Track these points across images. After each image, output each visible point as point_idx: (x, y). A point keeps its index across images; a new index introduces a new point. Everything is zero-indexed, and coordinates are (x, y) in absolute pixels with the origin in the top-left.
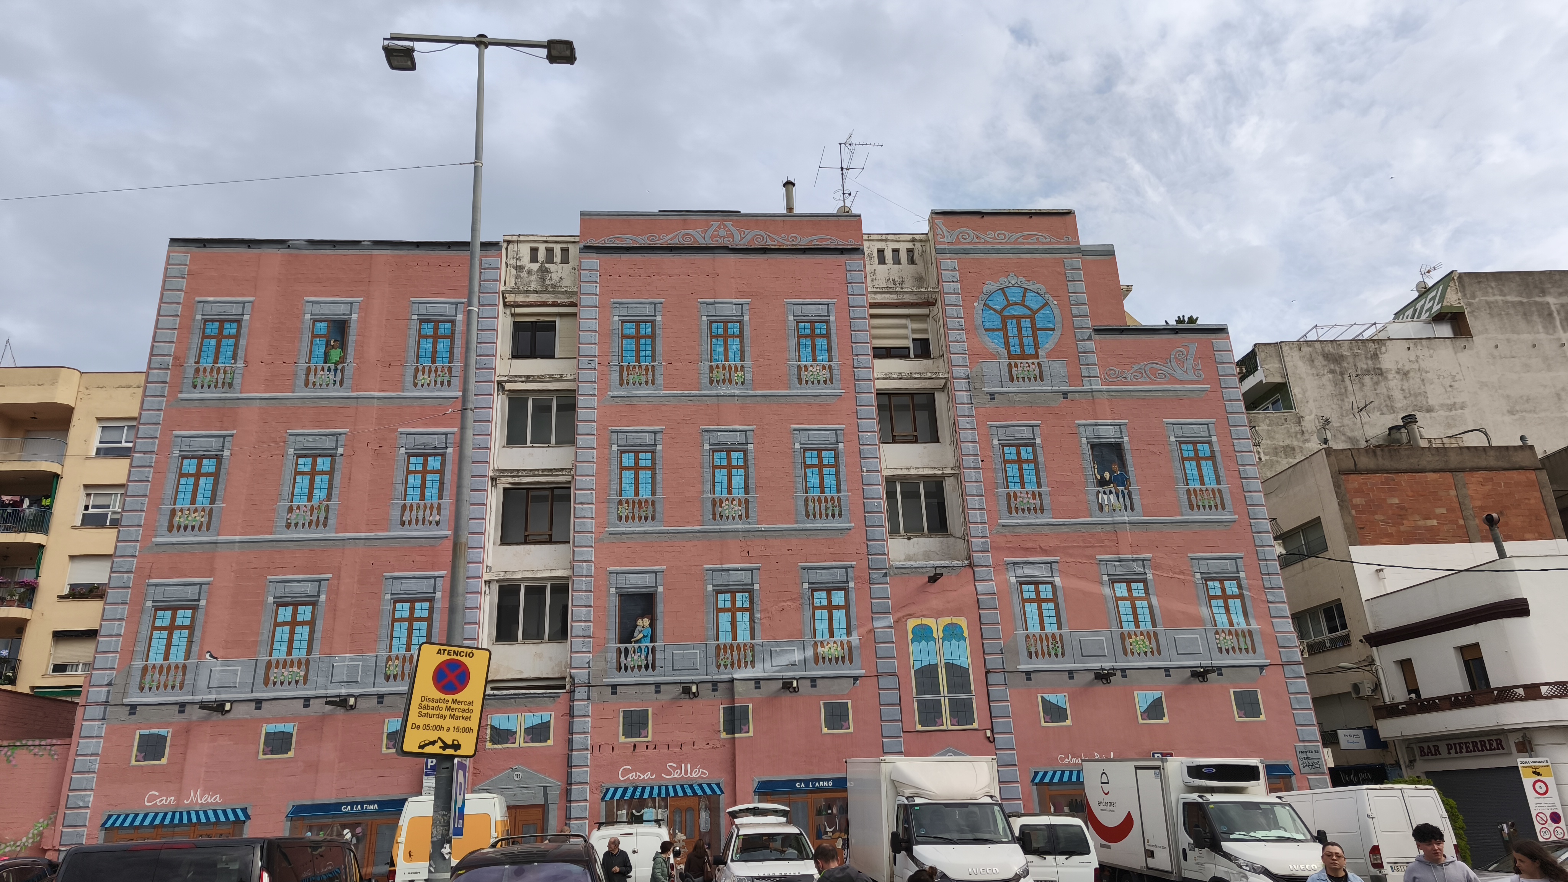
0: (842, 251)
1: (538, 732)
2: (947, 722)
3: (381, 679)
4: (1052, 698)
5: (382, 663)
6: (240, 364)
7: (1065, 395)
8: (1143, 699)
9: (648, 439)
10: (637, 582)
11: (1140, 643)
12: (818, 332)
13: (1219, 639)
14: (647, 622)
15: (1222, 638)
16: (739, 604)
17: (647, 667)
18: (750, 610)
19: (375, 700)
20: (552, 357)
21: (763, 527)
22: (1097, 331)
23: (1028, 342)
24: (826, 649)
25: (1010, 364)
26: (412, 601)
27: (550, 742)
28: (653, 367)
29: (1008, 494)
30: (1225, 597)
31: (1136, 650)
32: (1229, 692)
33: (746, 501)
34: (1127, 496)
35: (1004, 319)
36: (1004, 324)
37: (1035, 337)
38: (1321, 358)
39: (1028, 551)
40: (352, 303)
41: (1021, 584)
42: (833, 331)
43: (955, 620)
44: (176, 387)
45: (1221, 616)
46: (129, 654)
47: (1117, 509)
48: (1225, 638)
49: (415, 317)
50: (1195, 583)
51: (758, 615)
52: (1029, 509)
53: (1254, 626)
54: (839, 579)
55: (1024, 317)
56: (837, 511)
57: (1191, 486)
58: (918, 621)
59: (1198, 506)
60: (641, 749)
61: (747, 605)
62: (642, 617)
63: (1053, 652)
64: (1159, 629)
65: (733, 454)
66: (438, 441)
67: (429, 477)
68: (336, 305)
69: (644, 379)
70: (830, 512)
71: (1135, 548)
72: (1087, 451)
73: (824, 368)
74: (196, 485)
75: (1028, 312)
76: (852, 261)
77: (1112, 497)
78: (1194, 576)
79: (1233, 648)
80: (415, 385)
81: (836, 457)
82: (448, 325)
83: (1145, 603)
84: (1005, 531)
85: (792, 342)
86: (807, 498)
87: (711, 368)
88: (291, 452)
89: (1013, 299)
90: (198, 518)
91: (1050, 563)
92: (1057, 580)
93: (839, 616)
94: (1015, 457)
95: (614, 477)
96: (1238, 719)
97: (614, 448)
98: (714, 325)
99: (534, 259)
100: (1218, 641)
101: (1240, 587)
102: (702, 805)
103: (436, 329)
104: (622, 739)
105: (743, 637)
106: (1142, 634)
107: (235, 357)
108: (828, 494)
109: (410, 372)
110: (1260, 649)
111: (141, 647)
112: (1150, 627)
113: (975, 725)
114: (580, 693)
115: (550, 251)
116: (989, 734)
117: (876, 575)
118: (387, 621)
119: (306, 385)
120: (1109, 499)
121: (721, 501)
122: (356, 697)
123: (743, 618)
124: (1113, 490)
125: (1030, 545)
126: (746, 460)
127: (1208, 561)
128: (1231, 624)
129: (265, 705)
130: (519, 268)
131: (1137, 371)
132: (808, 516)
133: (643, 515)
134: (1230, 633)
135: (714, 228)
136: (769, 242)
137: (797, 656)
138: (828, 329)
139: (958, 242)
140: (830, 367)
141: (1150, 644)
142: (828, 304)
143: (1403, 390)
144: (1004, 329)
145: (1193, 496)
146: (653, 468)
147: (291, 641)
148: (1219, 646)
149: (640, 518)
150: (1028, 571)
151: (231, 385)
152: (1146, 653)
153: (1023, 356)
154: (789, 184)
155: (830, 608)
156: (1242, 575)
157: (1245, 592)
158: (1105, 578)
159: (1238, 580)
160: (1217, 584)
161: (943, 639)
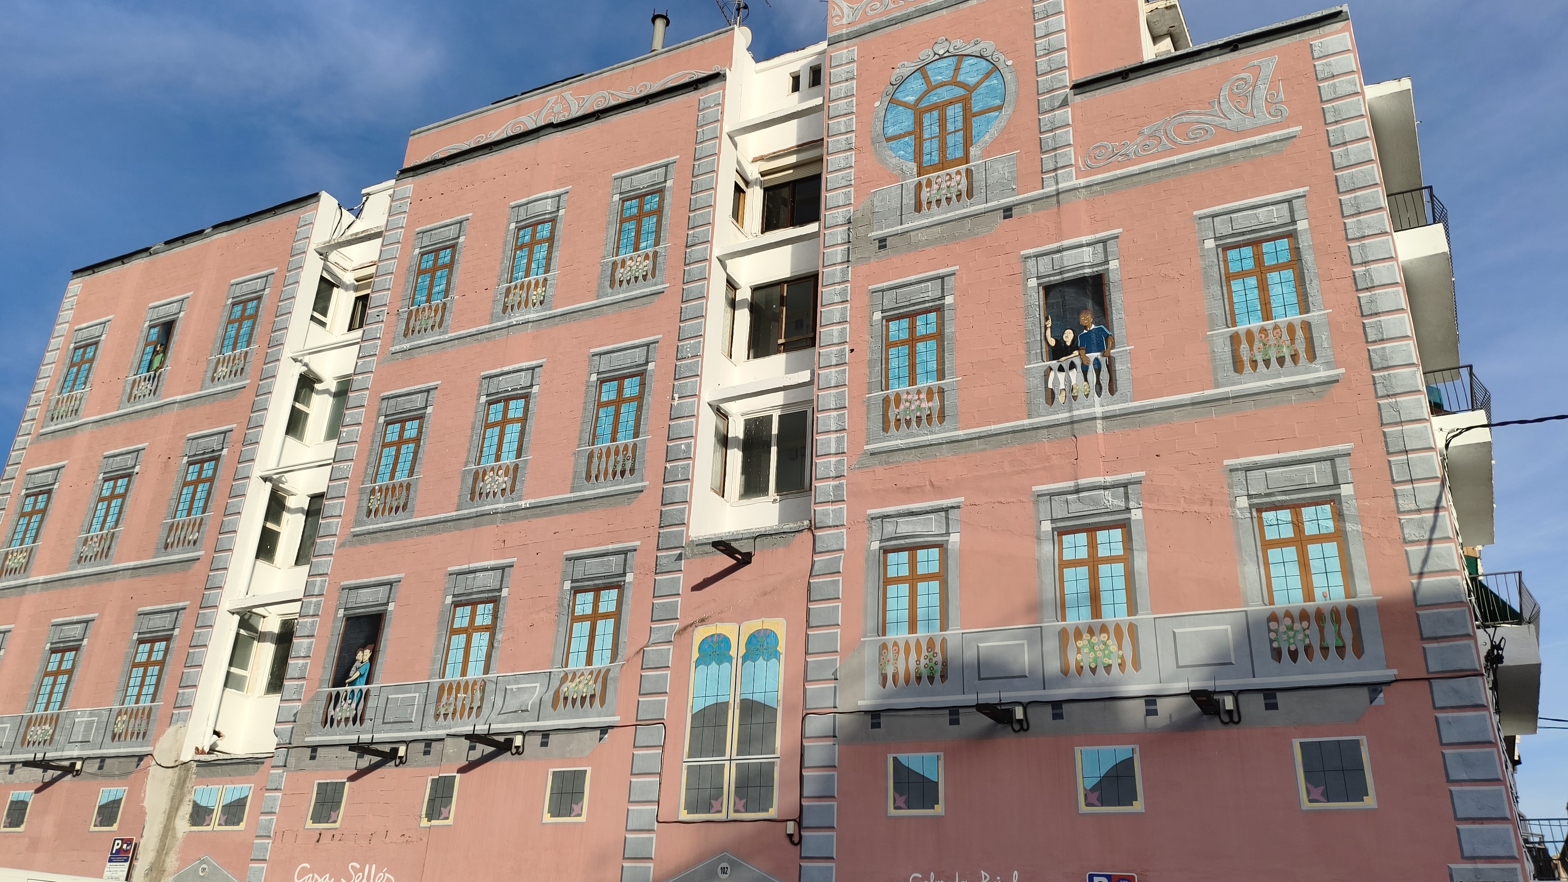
0: (698, 85)
1: (233, 812)
2: (727, 806)
3: (108, 738)
4: (914, 761)
5: (112, 719)
6: (88, 388)
7: (1008, 212)
8: (1091, 762)
9: (419, 401)
10: (370, 599)
11: (1097, 649)
12: (647, 208)
13: (1276, 632)
15: (1283, 628)
16: (478, 621)
17: (354, 720)
18: (493, 628)
19: (98, 763)
21: (529, 502)
22: (1079, 87)
23: (955, 140)
24: (575, 682)
25: (918, 184)
26: (152, 641)
27: (241, 826)
28: (444, 304)
29: (886, 400)
30: (1301, 542)
31: (1089, 662)
32: (1291, 746)
33: (516, 467)
34: (1104, 369)
35: (919, 114)
36: (918, 122)
37: (967, 129)
39: (909, 492)
40: (183, 300)
41: (888, 551)
42: (668, 202)
43: (770, 624)
45: (1287, 578)
47: (1081, 396)
48: (1291, 628)
49: (230, 300)
50: (1235, 517)
51: (499, 636)
52: (919, 419)
54: (614, 570)
55: (951, 102)
56: (628, 466)
57: (1239, 328)
58: (711, 630)
59: (1254, 364)
60: (326, 840)
61: (489, 621)
62: (363, 647)
63: (925, 675)
64: (1144, 617)
65: (513, 404)
66: (217, 442)
67: (200, 488)
68: (170, 306)
69: (431, 322)
70: (619, 469)
71: (1111, 464)
72: (1036, 301)
73: (647, 257)
74: (29, 523)
75: (961, 92)
76: (707, 94)
77: (1075, 375)
78: (1233, 504)
79: (1310, 651)
80: (213, 380)
81: (642, 384)
82: (255, 303)
84: (876, 462)
85: (612, 231)
86: (592, 453)
87: (508, 290)
88: (101, 476)
89: (937, 79)
90: (21, 560)
91: (946, 510)
92: (955, 539)
93: (605, 630)
94: (905, 336)
95: (374, 458)
96: (1306, 805)
97: (381, 420)
98: (522, 233)
100: (1273, 635)
101: (1339, 516)
103: (244, 310)
104: (304, 824)
105: (475, 672)
106: (1104, 629)
107: (86, 382)
108: (621, 442)
109: (212, 366)
112: (1123, 617)
113: (769, 811)
114: (279, 757)
116: (791, 827)
117: (666, 558)
118: (127, 667)
119: (129, 399)
120: (1068, 380)
121: (485, 473)
123: (480, 642)
124: (1078, 362)
125: (913, 482)
126: (526, 410)
127: (1268, 471)
128: (1312, 597)
132: (589, 478)
133: (395, 505)
134: (1306, 615)
135: (549, 106)
136: (612, 102)
137: (535, 696)
138: (662, 201)
139: (865, 18)
140: (655, 254)
141: (1120, 648)
142: (667, 166)
144: (917, 130)
145: (1244, 345)
146: (418, 439)
147: (51, 694)
148: (1275, 645)
149: (391, 510)
150: (904, 527)
151: (77, 412)
152: (1108, 669)
153: (943, 164)
155: (595, 617)
156: (1346, 490)
157: (1349, 526)
158: (1047, 526)
159: (1335, 501)
160: (1285, 515)
161: (745, 658)
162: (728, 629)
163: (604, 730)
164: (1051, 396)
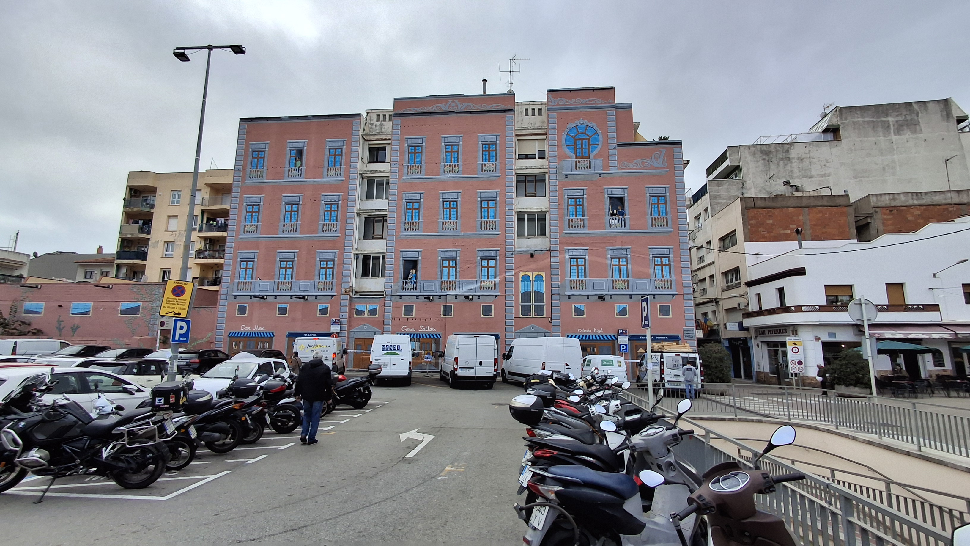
0: (505, 111)
1: (373, 312)
2: (533, 314)
3: (316, 289)
4: (578, 306)
5: (316, 284)
6: (265, 168)
7: (600, 175)
8: (617, 308)
9: (418, 197)
10: (411, 255)
11: (620, 284)
12: (491, 148)
14: (414, 271)
15: (657, 283)
16: (451, 265)
17: (413, 289)
18: (455, 267)
19: (315, 297)
20: (384, 162)
21: (462, 233)
22: (619, 145)
23: (586, 151)
24: (485, 283)
25: (576, 161)
26: (327, 261)
27: (377, 316)
28: (421, 166)
29: (569, 220)
30: (662, 265)
31: (618, 287)
32: (657, 305)
33: (456, 223)
34: (623, 221)
35: (576, 140)
36: (575, 143)
37: (589, 148)
38: (759, 153)
39: (576, 244)
40: (304, 142)
41: (571, 258)
42: (498, 148)
43: (540, 273)
44: (244, 178)
45: (659, 273)
46: (233, 278)
47: (617, 226)
48: (659, 282)
49: (328, 147)
50: (649, 259)
51: (458, 270)
52: (578, 226)
53: (673, 278)
54: (493, 255)
55: (584, 139)
56: (494, 227)
57: (653, 216)
58: (524, 273)
59: (655, 225)
60: (410, 320)
61: (454, 265)
62: (412, 269)
63: (581, 288)
64: (630, 278)
65: (452, 203)
66: (336, 198)
67: (333, 213)
68: (298, 144)
69: (417, 171)
70: (491, 227)
71: (623, 243)
72: (607, 201)
73: (493, 164)
74: (252, 215)
75: (587, 137)
76: (508, 115)
77: (616, 221)
78: (649, 256)
79: (662, 287)
80: (328, 175)
81: (495, 204)
82: (340, 150)
83: (625, 267)
84: (566, 235)
85: (480, 153)
86: (482, 221)
87: (445, 166)
88: (284, 203)
89: (580, 131)
90: (253, 228)
91: (585, 250)
92: (587, 257)
93: (492, 270)
94: (574, 204)
95: (403, 213)
96: (659, 316)
97: (404, 200)
98: (447, 147)
99: (378, 120)
100: (655, 284)
101: (669, 261)
102: (433, 342)
103: (335, 152)
104: (403, 316)
105: (452, 278)
106: (622, 280)
107: (263, 166)
108: (491, 220)
109: (326, 170)
110: (674, 287)
111: (237, 275)
112: (626, 278)
113: (544, 316)
114: (388, 298)
115: (384, 116)
116: (549, 319)
117: (508, 254)
118: (318, 268)
119: (288, 176)
120: (615, 222)
121: (446, 223)
122: (308, 296)
123: (452, 270)
124: (617, 218)
125: (576, 242)
126: (457, 205)
127: (656, 250)
128: (663, 277)
129: (277, 297)
130: (372, 124)
131: (635, 163)
132: (481, 229)
133: (414, 229)
134: (661, 280)
135: (450, 103)
136: (473, 108)
137: (473, 286)
138: (496, 147)
139: (558, 105)
140: (496, 164)
141: (625, 285)
142: (496, 136)
143: (799, 168)
144: (575, 145)
145: (654, 221)
146: (419, 209)
147: (285, 275)
148: (655, 286)
149: (413, 230)
150: (575, 253)
151: (262, 177)
152: (622, 289)
153: (583, 157)
154: (485, 81)
155: (488, 267)
156: (671, 255)
157: (671, 263)
158: (609, 256)
159: (669, 257)
160: (659, 259)
161: (534, 281)
162: (529, 274)
163: (496, 296)
164: (611, 225)
